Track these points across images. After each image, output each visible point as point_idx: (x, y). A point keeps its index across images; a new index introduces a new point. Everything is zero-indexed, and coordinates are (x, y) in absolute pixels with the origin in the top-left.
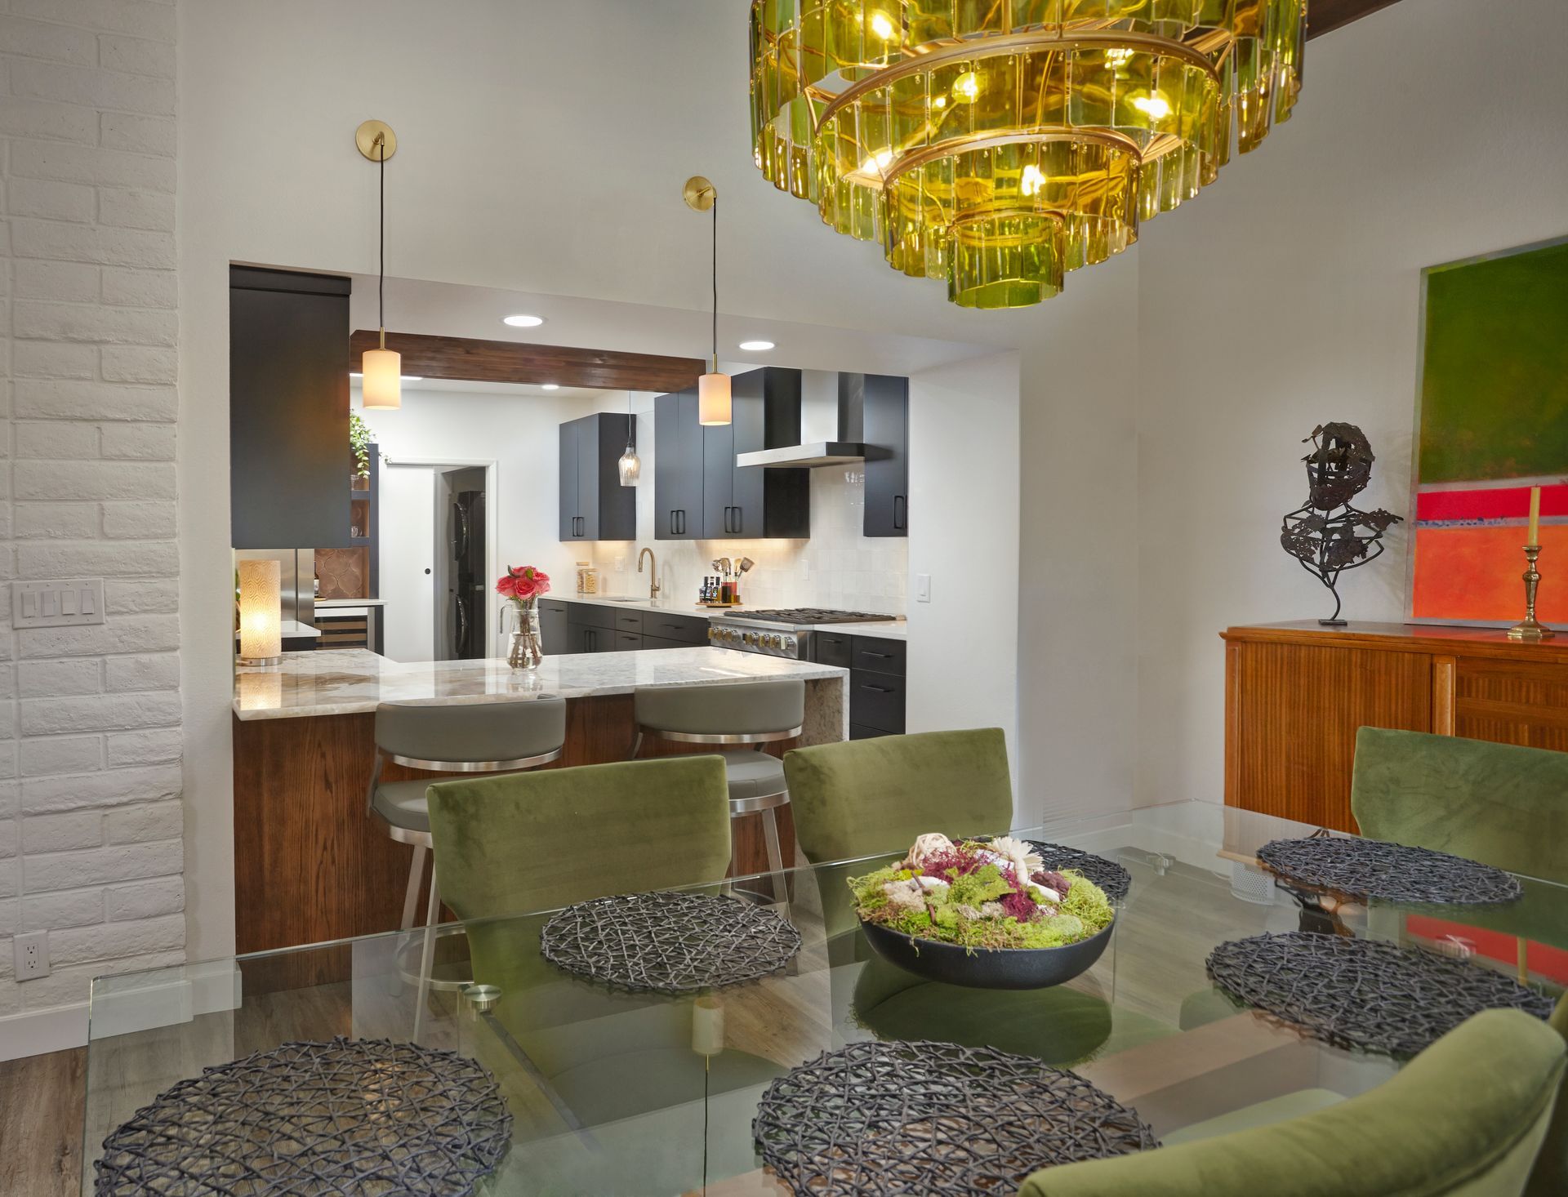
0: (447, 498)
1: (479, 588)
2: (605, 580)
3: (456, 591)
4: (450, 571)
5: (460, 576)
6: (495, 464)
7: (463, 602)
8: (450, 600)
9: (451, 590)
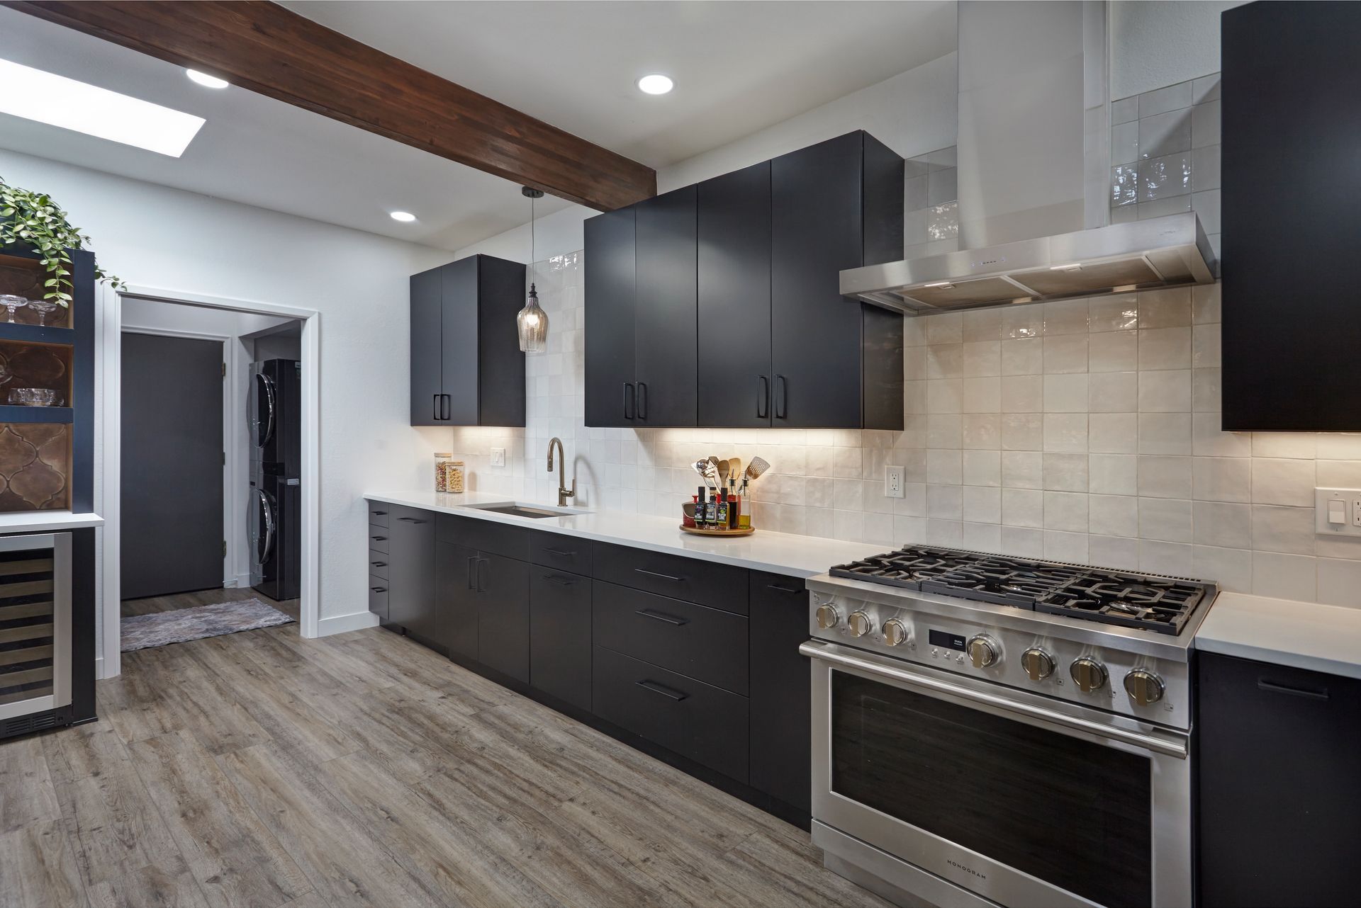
0: (247, 369)
1: (291, 482)
2: (473, 476)
3: (260, 483)
4: (252, 461)
5: (265, 466)
6: (316, 316)
7: (267, 497)
8: (252, 495)
9: (252, 483)
